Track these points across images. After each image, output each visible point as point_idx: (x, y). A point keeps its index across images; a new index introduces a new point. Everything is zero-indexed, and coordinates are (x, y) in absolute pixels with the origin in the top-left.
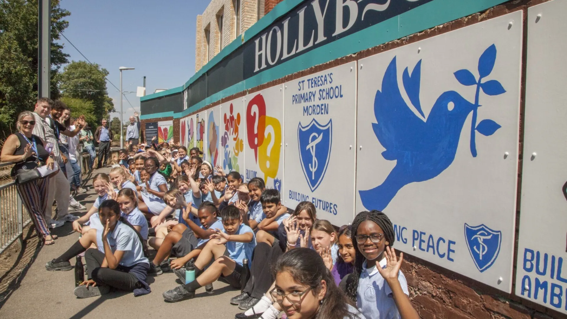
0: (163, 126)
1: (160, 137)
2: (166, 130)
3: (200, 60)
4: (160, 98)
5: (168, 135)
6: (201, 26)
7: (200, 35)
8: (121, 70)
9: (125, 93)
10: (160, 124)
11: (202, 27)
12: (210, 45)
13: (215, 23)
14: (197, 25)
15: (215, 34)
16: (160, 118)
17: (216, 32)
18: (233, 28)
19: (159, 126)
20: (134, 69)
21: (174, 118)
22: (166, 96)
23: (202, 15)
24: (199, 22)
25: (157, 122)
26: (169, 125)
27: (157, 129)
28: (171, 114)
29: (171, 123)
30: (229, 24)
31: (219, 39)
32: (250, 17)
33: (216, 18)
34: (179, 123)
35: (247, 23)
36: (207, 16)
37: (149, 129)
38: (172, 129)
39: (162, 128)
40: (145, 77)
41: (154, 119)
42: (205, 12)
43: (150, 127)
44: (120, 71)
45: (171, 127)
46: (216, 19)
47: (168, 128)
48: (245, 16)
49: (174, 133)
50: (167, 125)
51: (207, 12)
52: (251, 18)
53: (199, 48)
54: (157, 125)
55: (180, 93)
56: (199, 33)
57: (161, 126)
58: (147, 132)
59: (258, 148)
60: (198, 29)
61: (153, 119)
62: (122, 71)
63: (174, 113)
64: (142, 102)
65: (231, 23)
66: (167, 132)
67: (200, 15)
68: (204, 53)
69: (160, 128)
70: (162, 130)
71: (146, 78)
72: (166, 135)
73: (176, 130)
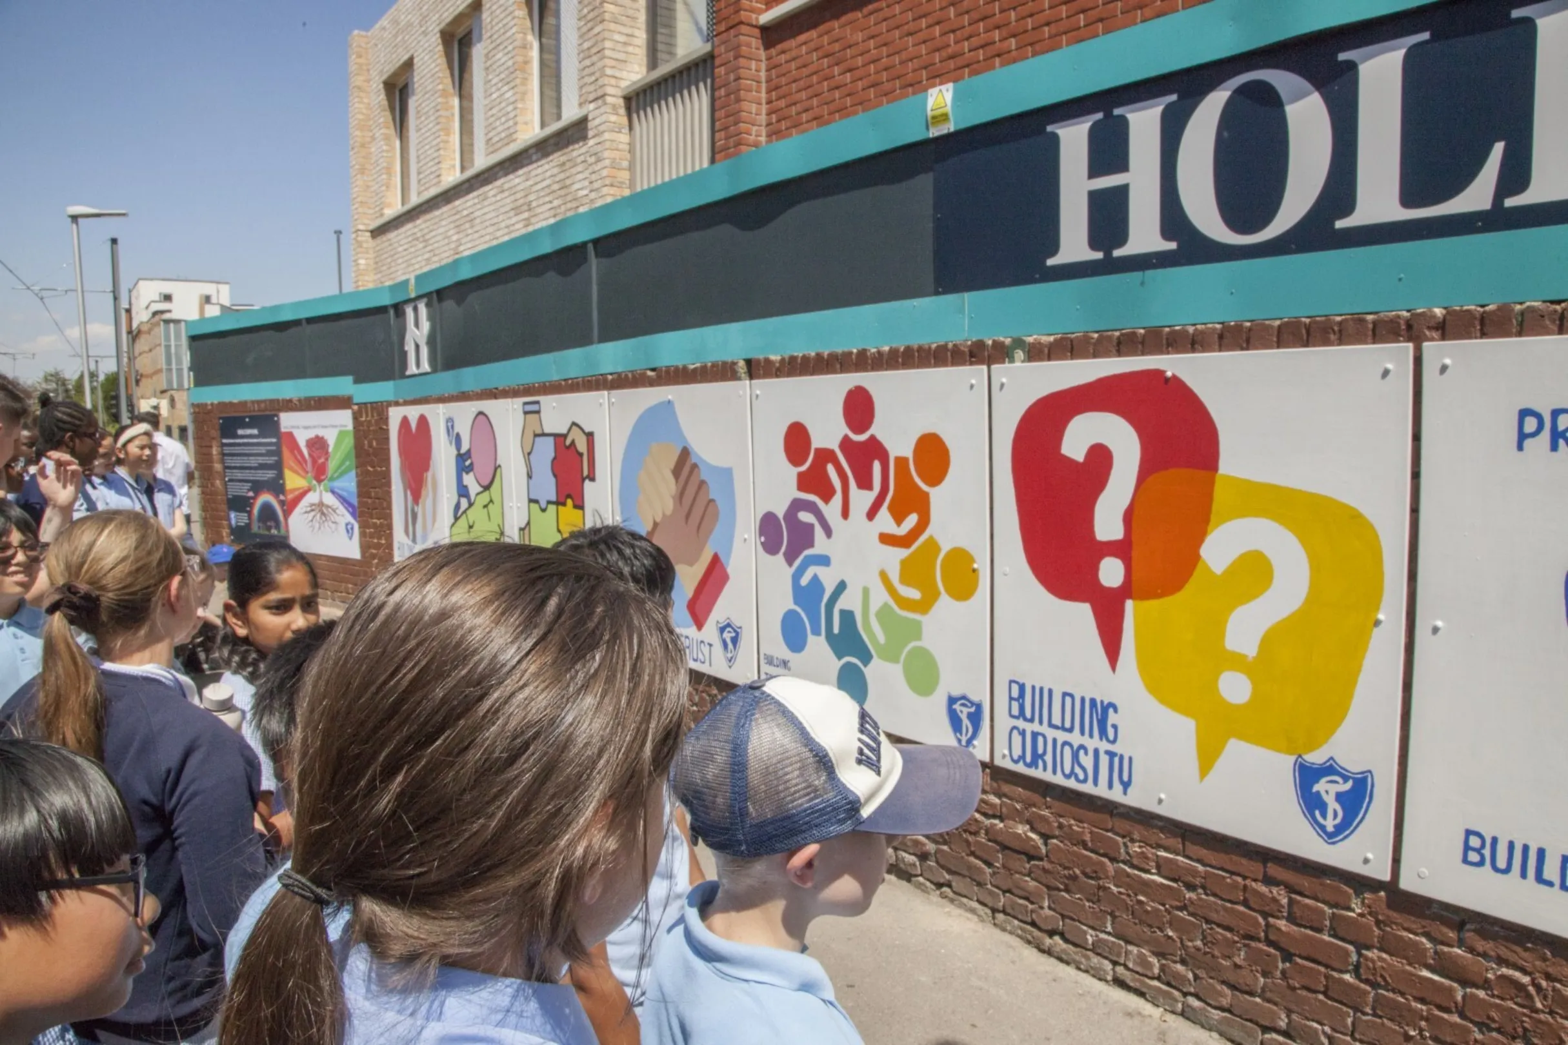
0: (306, 428)
1: (292, 469)
2: (318, 444)
3: (368, 187)
4: (280, 327)
5: (332, 465)
6: (368, 70)
7: (366, 100)
8: (75, 218)
9: (44, 294)
10: (288, 421)
11: (374, 73)
12: (413, 135)
13: (439, 61)
14: (353, 68)
15: (440, 100)
16: (290, 401)
17: (444, 90)
18: (526, 79)
19: (283, 430)
20: (124, 215)
21: (356, 400)
22: (310, 321)
23: (369, 34)
24: (360, 56)
25: (277, 416)
26: (335, 426)
27: (274, 440)
28: (343, 385)
29: (344, 419)
30: (510, 63)
31: (453, 115)
32: (622, 39)
33: (440, 41)
34: (384, 419)
35: (613, 63)
36: (396, 36)
37: (236, 436)
38: (349, 442)
39: (302, 438)
40: (114, 241)
41: (259, 402)
42: (384, 22)
43: (240, 432)
44: (70, 220)
45: (342, 434)
46: (440, 48)
47: (331, 437)
48: (606, 34)
49: (358, 456)
50: (325, 427)
51: (396, 22)
52: (625, 44)
53: (363, 146)
54: (277, 425)
55: (381, 310)
56: (362, 94)
57: (298, 427)
58: (227, 450)
59: (1129, 605)
60: (358, 80)
61: (253, 402)
62: (80, 220)
63: (356, 382)
64: (194, 339)
65: (520, 59)
66: (327, 453)
67: (363, 33)
68: (385, 165)
69: (290, 435)
70: (302, 444)
71: (120, 242)
72: (322, 460)
73: (370, 446)
